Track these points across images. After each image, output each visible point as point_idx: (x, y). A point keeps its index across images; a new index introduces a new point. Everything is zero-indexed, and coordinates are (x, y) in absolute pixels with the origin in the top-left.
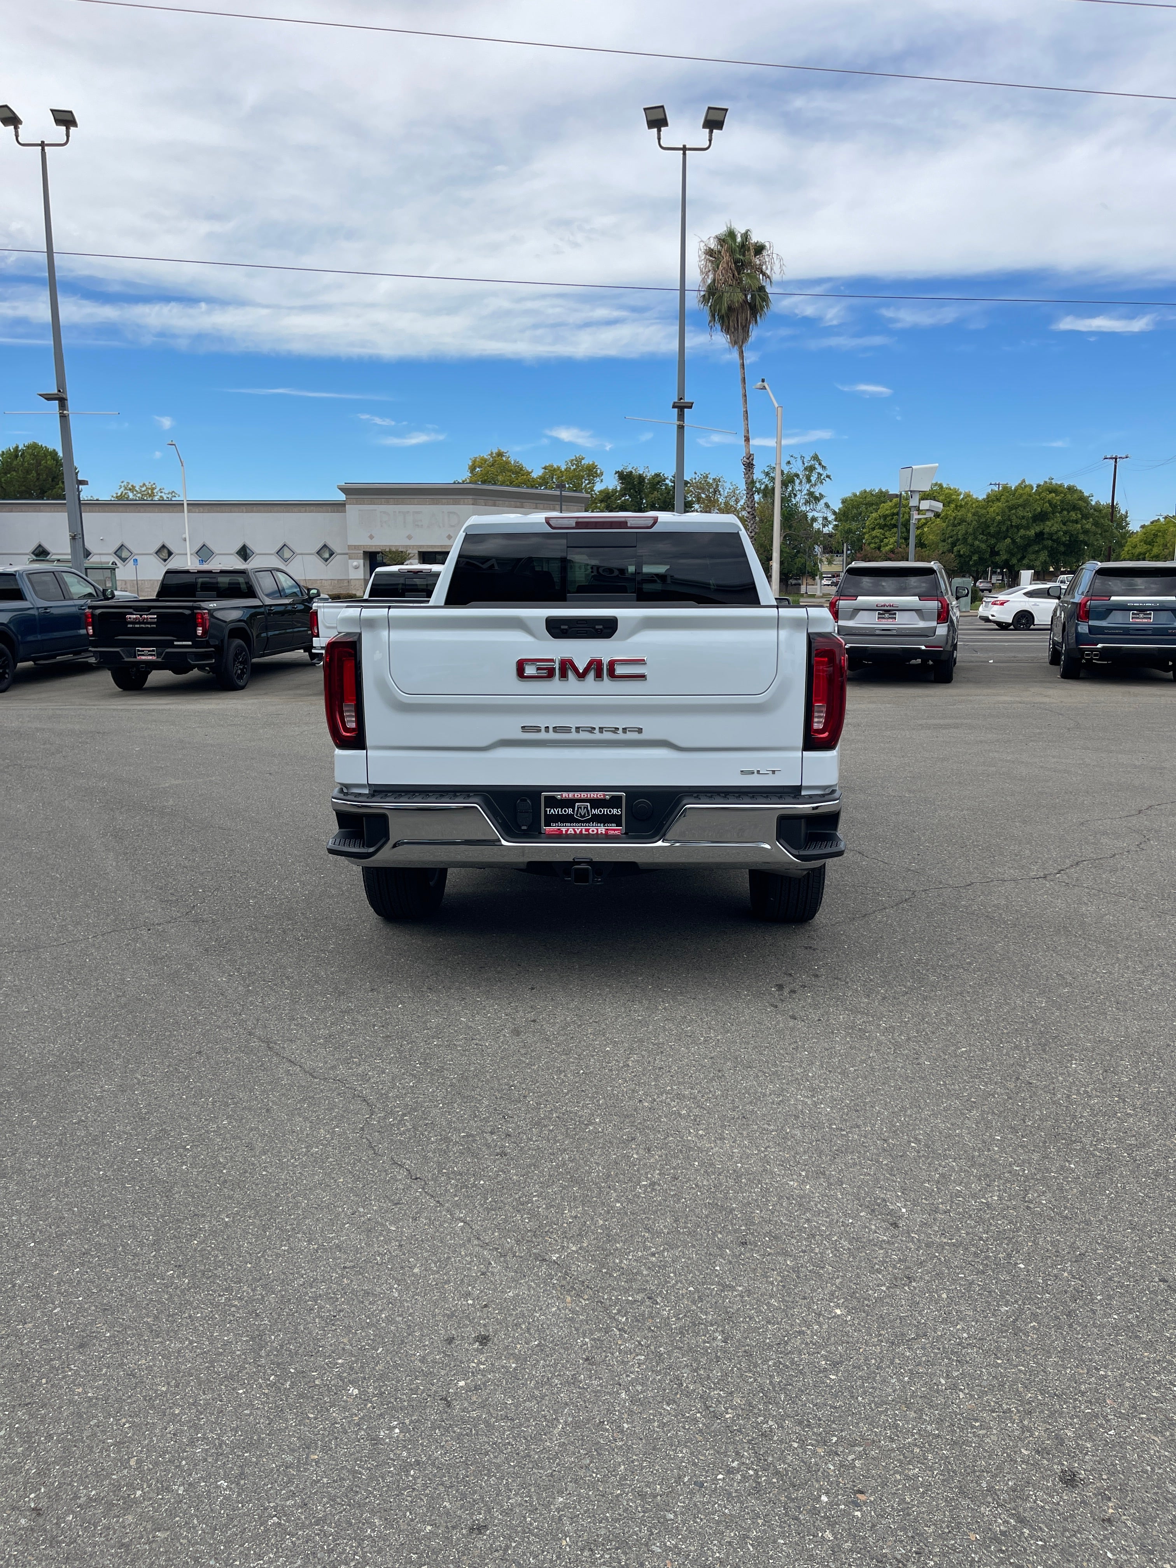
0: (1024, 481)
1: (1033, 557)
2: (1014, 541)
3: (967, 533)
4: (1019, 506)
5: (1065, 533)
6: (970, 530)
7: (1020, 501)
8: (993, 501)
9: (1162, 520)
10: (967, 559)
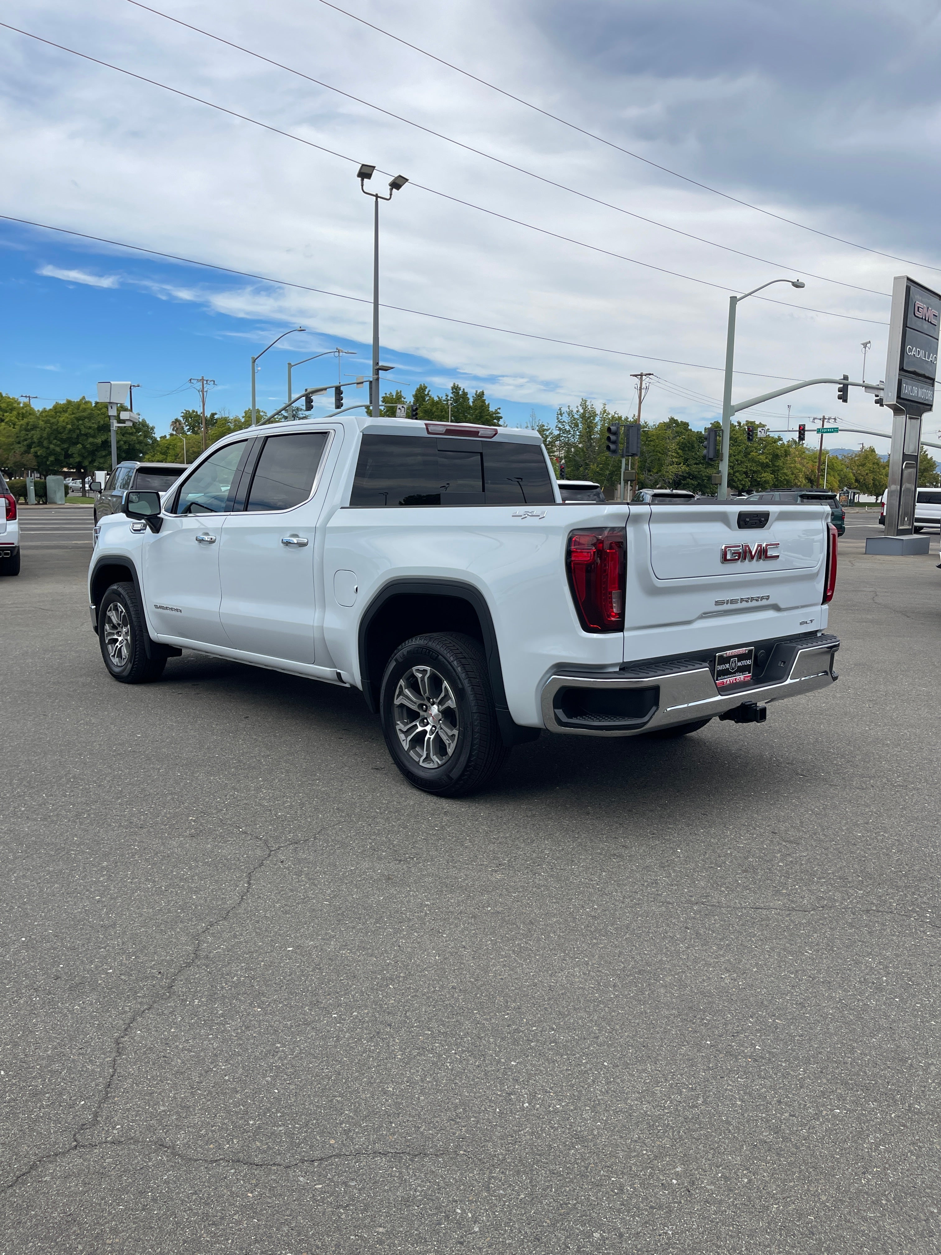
0: (84, 398)
1: (101, 460)
2: (84, 447)
3: (41, 437)
4: (85, 418)
5: (125, 442)
6: (45, 435)
7: (85, 414)
8: (60, 412)
9: (168, 437)
10: (44, 460)
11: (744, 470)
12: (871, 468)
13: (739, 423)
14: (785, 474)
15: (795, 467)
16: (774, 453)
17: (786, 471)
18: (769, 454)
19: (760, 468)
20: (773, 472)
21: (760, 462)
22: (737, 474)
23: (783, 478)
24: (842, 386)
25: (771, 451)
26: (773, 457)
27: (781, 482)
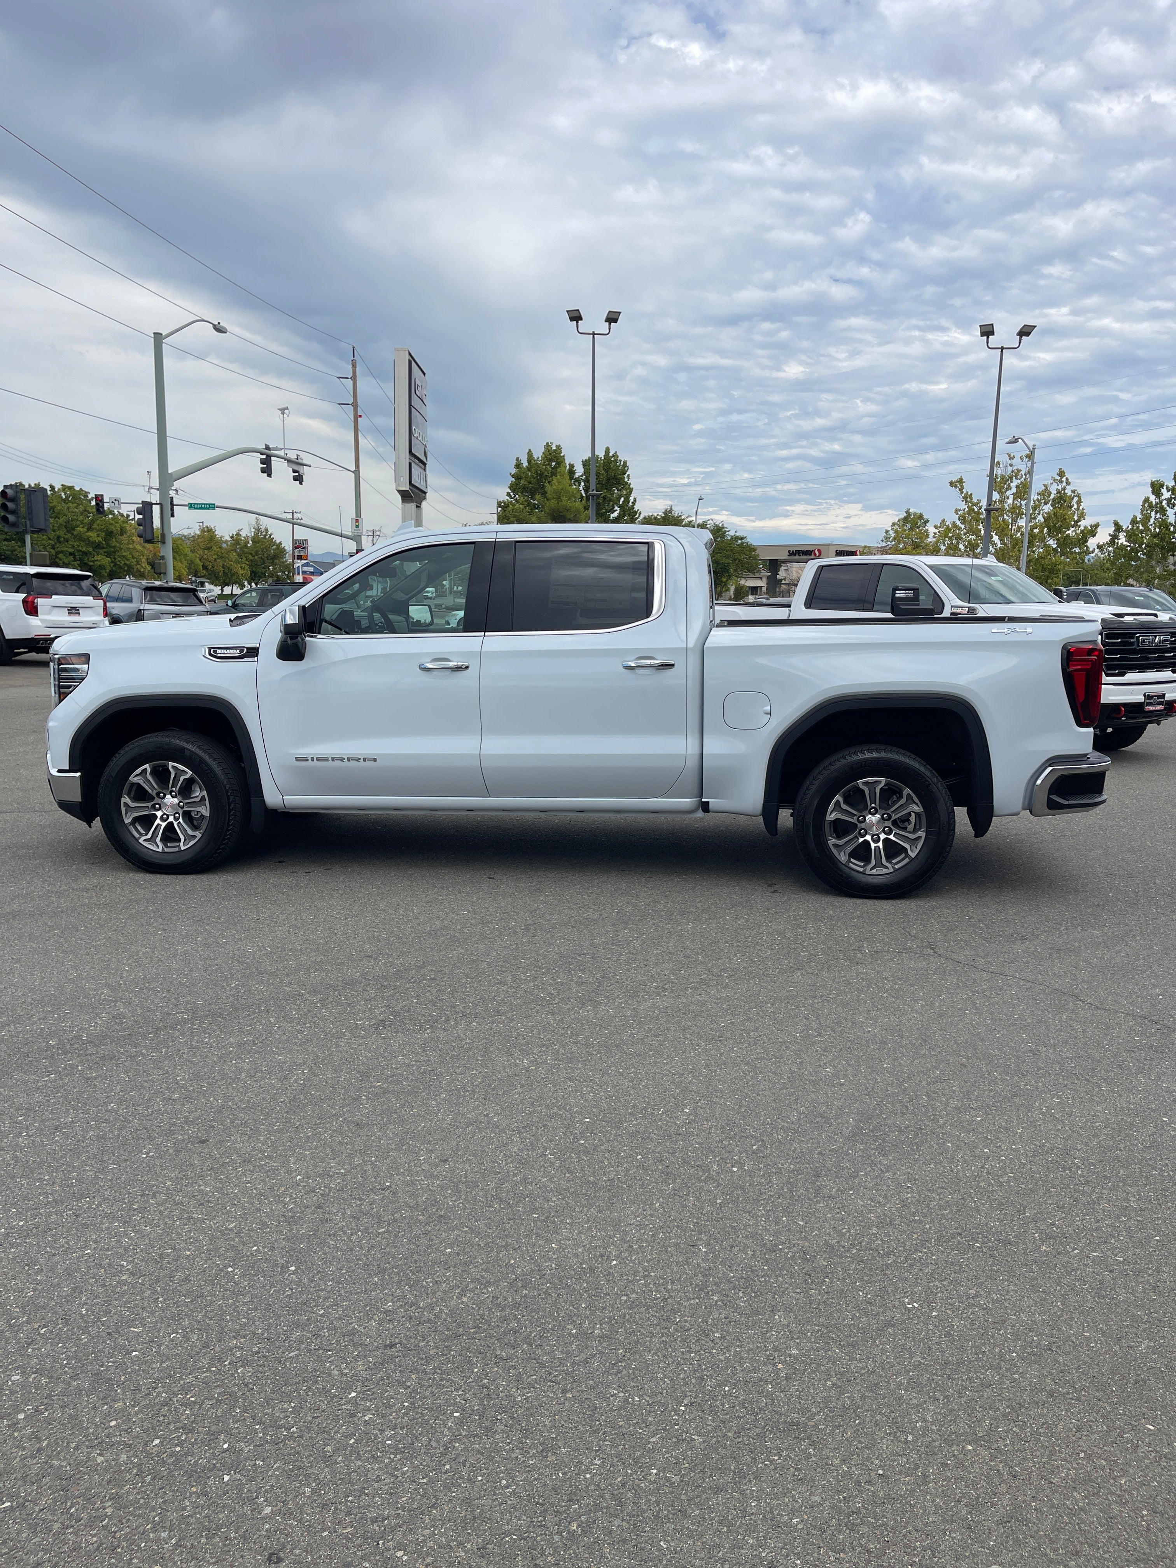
11: (71, 550)
12: (218, 552)
13: (52, 488)
14: (124, 557)
15: (134, 548)
16: (107, 530)
17: (125, 554)
18: (101, 530)
19: (91, 549)
20: (108, 555)
21: (89, 541)
22: (61, 556)
23: (123, 562)
24: (264, 457)
25: (102, 527)
26: (106, 535)
27: (120, 567)
